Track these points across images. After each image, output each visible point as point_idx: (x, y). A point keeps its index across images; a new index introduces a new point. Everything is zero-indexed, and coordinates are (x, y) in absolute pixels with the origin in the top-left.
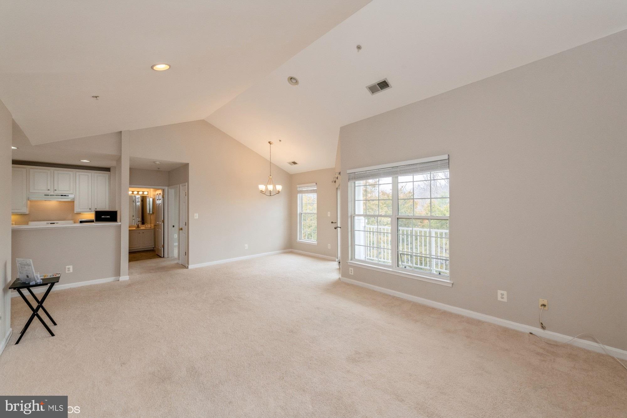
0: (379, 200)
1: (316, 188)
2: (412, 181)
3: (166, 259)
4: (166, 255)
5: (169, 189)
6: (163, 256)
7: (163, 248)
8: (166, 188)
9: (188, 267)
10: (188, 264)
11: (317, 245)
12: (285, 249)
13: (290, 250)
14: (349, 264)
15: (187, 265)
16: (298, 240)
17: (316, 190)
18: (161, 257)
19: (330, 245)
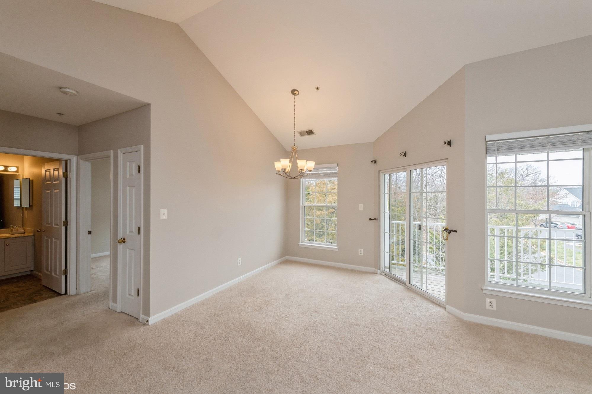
0: (496, 187)
1: (336, 171)
2: (546, 159)
3: (73, 299)
4: (72, 290)
5: (81, 162)
6: (63, 291)
7: (63, 277)
8: (73, 160)
9: (147, 321)
10: (147, 312)
11: (337, 250)
12: (281, 257)
13: (287, 257)
14: (485, 292)
15: (142, 317)
16: (301, 243)
17: (337, 173)
18: (59, 294)
19: (362, 250)
